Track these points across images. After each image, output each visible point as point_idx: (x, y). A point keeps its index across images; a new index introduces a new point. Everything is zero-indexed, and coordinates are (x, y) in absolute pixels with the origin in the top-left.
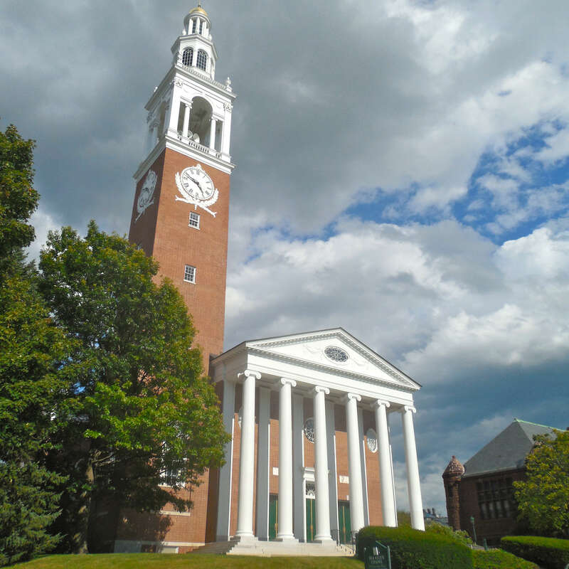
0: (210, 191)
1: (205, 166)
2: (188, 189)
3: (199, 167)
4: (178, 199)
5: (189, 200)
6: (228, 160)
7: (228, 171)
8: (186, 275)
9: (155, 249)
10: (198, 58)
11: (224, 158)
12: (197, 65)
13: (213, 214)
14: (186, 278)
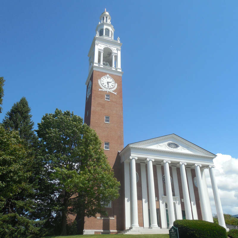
0: (113, 85)
1: (110, 75)
2: (104, 85)
3: (108, 75)
4: (100, 90)
5: (105, 90)
6: (120, 71)
7: (121, 75)
8: (106, 120)
9: (92, 112)
10: (105, 32)
11: (118, 70)
12: (105, 35)
13: (116, 93)
14: (106, 121)
